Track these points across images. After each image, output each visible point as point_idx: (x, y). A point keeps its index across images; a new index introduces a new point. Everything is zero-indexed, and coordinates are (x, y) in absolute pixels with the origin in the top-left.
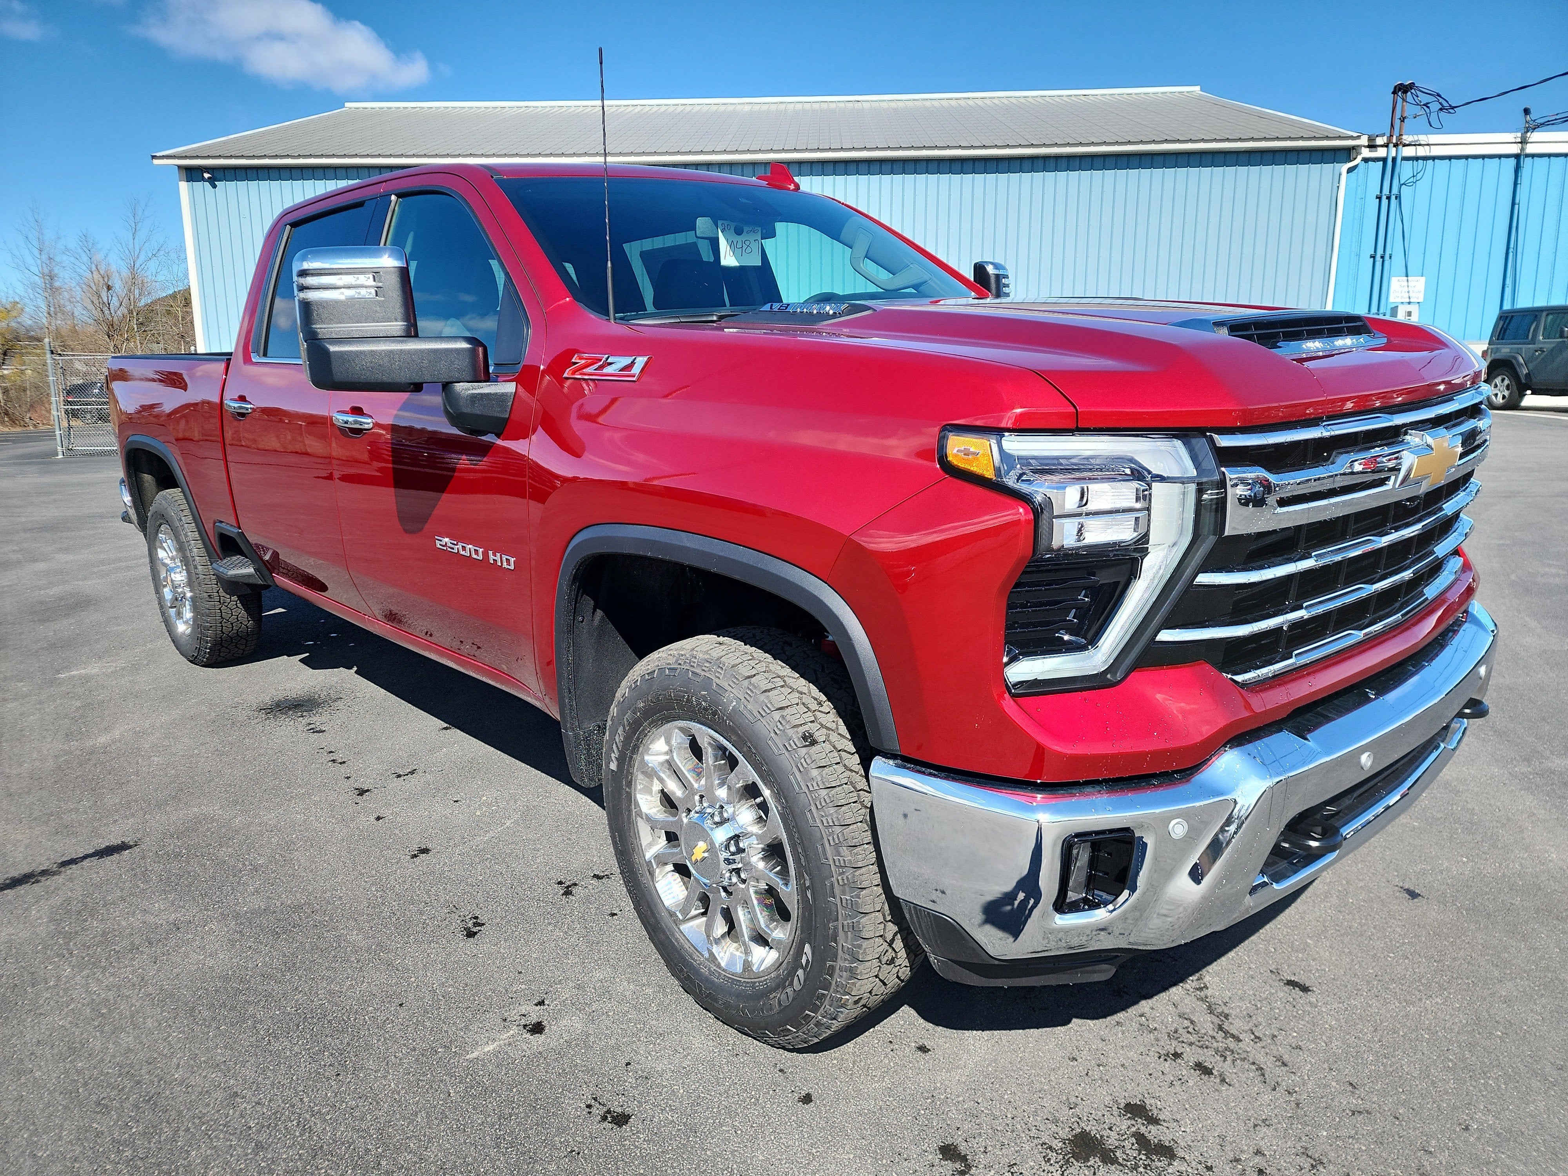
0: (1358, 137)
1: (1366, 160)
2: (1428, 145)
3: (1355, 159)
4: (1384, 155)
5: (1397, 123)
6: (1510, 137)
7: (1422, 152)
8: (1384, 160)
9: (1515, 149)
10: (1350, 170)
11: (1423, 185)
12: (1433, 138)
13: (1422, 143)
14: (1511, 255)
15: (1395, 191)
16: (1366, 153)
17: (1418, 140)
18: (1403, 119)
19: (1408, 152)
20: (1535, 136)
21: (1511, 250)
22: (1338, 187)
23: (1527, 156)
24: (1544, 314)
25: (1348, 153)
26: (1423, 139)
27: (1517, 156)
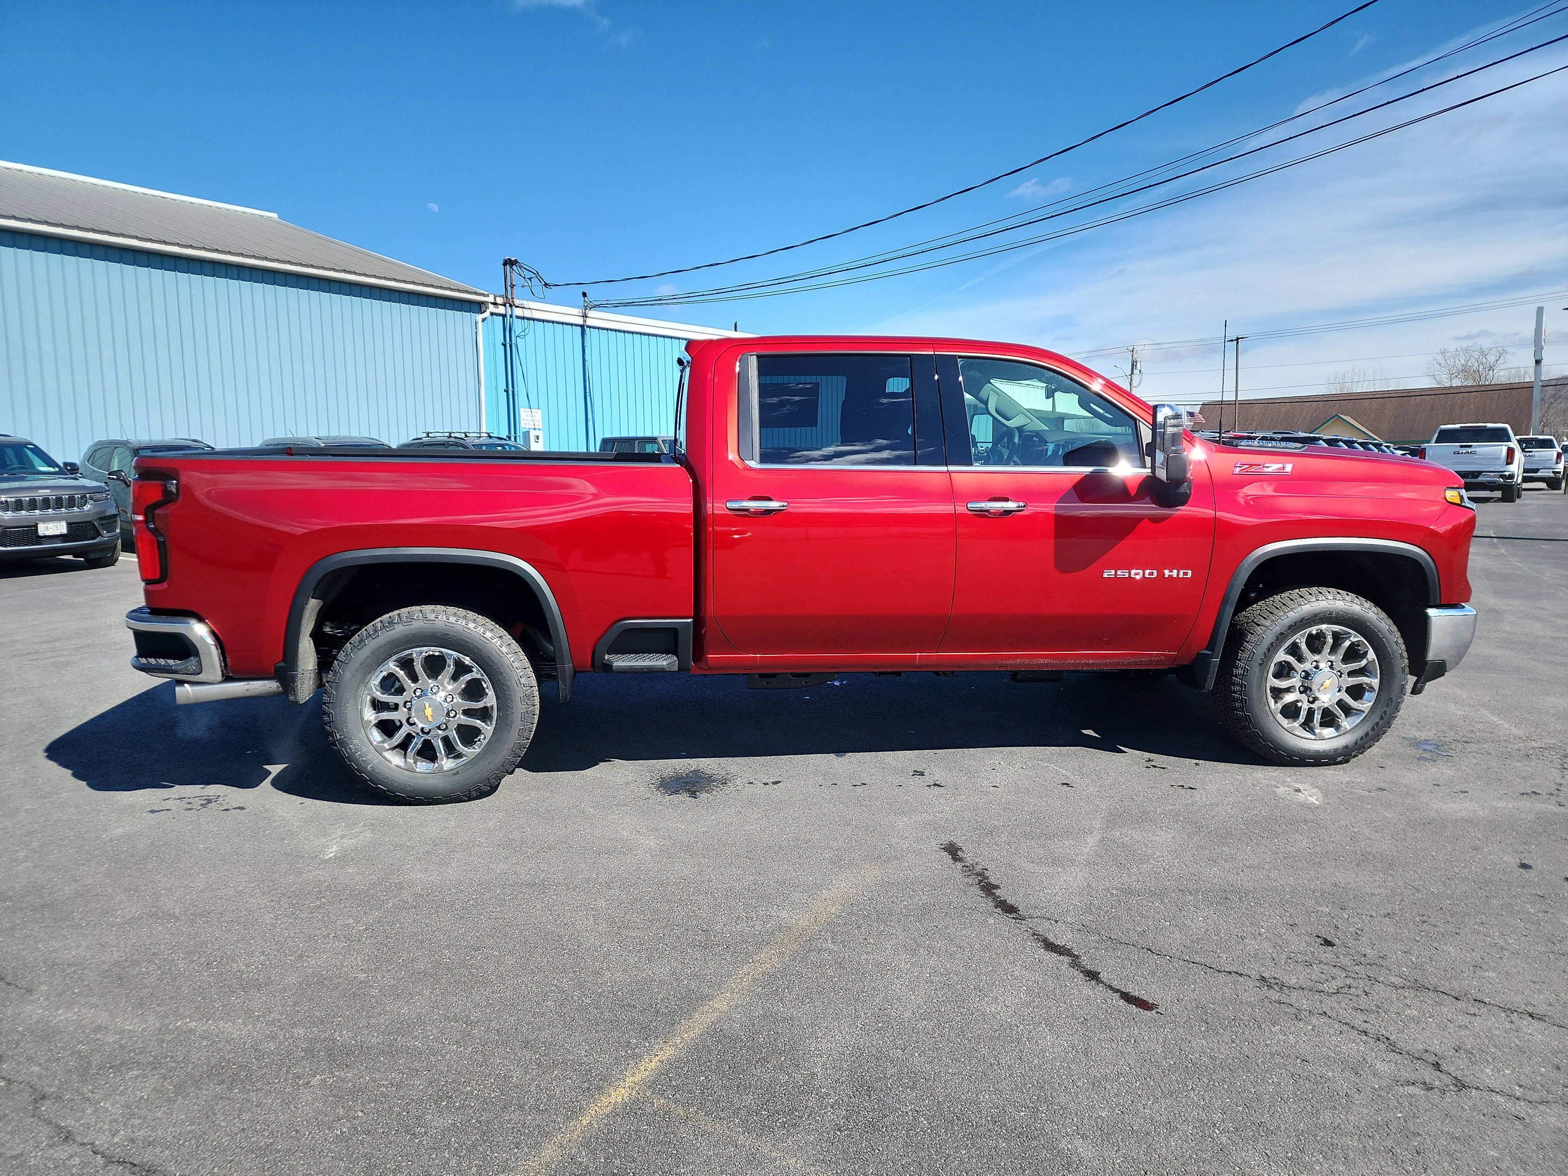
0: (488, 296)
1: (492, 314)
2: (529, 309)
3: (484, 312)
4: (504, 312)
5: (509, 288)
6: (576, 311)
7: (527, 314)
8: (504, 316)
9: (580, 321)
10: (484, 320)
11: (530, 337)
12: (533, 305)
13: (526, 306)
14: (588, 398)
15: (514, 342)
16: (492, 309)
17: (523, 304)
18: (512, 286)
19: (518, 312)
20: (591, 313)
21: (588, 394)
22: (476, 333)
23: (588, 327)
24: (637, 442)
25: (478, 307)
26: (526, 303)
27: (582, 326)
